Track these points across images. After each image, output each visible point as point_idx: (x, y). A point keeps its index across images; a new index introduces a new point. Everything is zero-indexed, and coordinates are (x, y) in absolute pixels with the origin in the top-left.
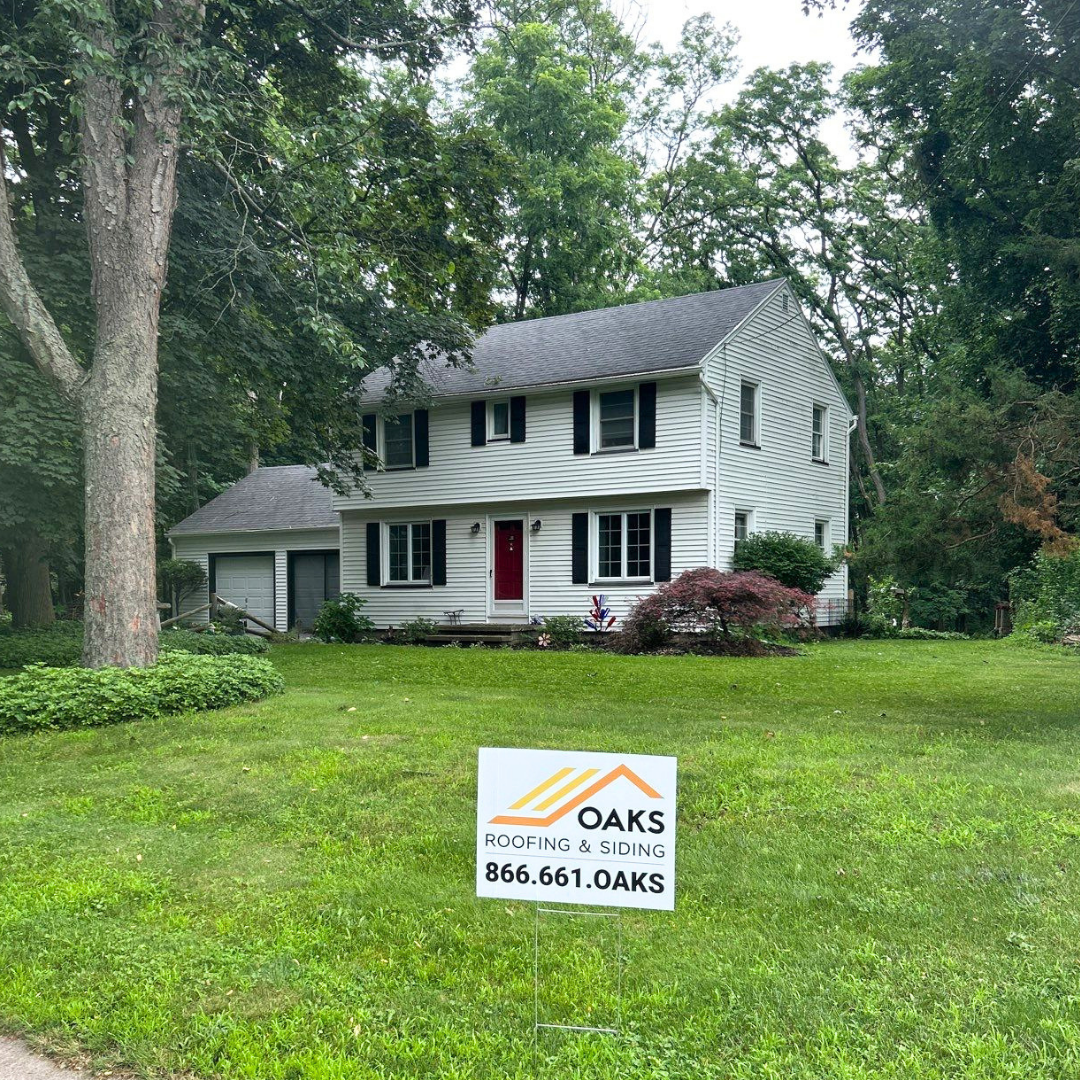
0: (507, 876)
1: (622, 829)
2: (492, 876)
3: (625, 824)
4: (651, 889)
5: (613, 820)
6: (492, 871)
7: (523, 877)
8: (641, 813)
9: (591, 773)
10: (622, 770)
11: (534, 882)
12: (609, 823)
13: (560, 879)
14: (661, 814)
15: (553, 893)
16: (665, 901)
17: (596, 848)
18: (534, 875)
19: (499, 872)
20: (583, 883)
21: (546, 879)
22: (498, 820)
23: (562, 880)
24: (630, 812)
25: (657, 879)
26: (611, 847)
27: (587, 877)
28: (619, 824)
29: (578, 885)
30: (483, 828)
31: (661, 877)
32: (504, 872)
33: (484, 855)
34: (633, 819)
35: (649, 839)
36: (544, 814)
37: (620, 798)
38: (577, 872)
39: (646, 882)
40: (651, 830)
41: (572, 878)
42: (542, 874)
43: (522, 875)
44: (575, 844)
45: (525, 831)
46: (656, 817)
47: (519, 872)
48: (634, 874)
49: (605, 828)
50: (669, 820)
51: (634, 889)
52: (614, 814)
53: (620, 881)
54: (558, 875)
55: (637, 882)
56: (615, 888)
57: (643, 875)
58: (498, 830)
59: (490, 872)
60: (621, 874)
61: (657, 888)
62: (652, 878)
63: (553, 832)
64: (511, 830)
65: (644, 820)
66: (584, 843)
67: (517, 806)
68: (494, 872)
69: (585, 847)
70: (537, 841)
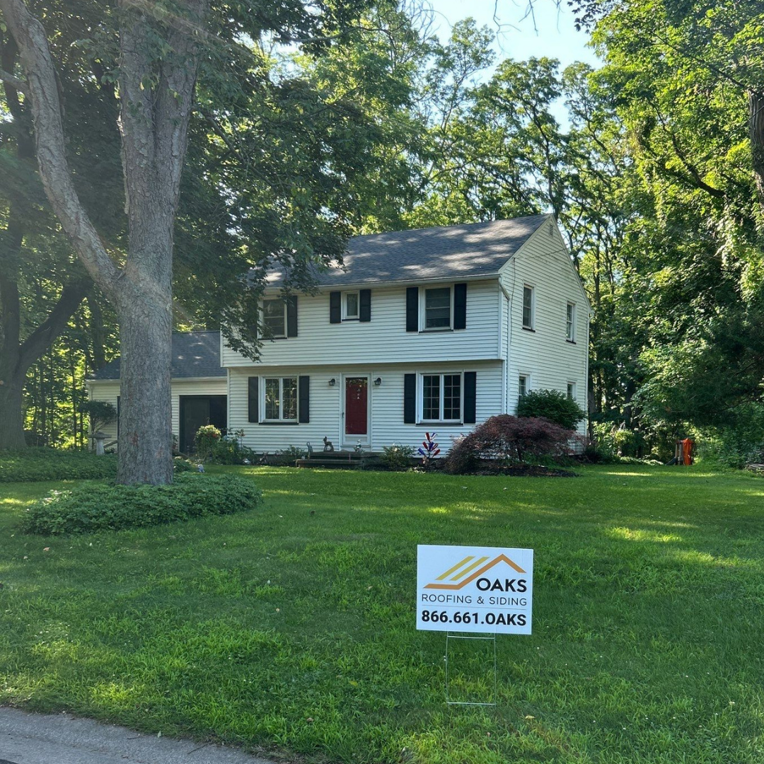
0: (435, 618)
1: (502, 590)
2: (426, 618)
3: (504, 588)
4: (519, 623)
5: (497, 585)
6: (426, 616)
7: (444, 619)
8: (513, 581)
9: (484, 559)
10: (503, 557)
11: (451, 621)
12: (494, 587)
13: (466, 618)
14: (525, 582)
15: (462, 627)
16: (527, 630)
17: (487, 601)
18: (451, 617)
19: (430, 616)
20: (479, 620)
21: (458, 619)
22: (430, 586)
23: (467, 619)
24: (507, 581)
25: (522, 618)
26: (495, 600)
27: (482, 618)
28: (500, 588)
29: (476, 622)
30: (420, 591)
31: (524, 616)
32: (432, 616)
33: (421, 606)
34: (509, 584)
35: (518, 595)
36: (456, 583)
37: (501, 573)
38: (476, 615)
39: (516, 620)
40: (519, 590)
41: (473, 618)
42: (455, 617)
43: (443, 618)
44: (475, 599)
45: (446, 592)
46: (522, 583)
47: (442, 616)
48: (509, 615)
49: (492, 590)
50: (529, 585)
51: (509, 624)
52: (497, 582)
53: (501, 619)
54: (464, 617)
55: (511, 620)
56: (497, 623)
57: (514, 615)
58: (429, 592)
59: (425, 616)
60: (501, 615)
61: (522, 622)
62: (519, 617)
63: (461, 593)
64: (437, 592)
65: (515, 585)
66: (480, 598)
67: (441, 578)
68: (427, 616)
69: (480, 601)
70: (452, 598)
